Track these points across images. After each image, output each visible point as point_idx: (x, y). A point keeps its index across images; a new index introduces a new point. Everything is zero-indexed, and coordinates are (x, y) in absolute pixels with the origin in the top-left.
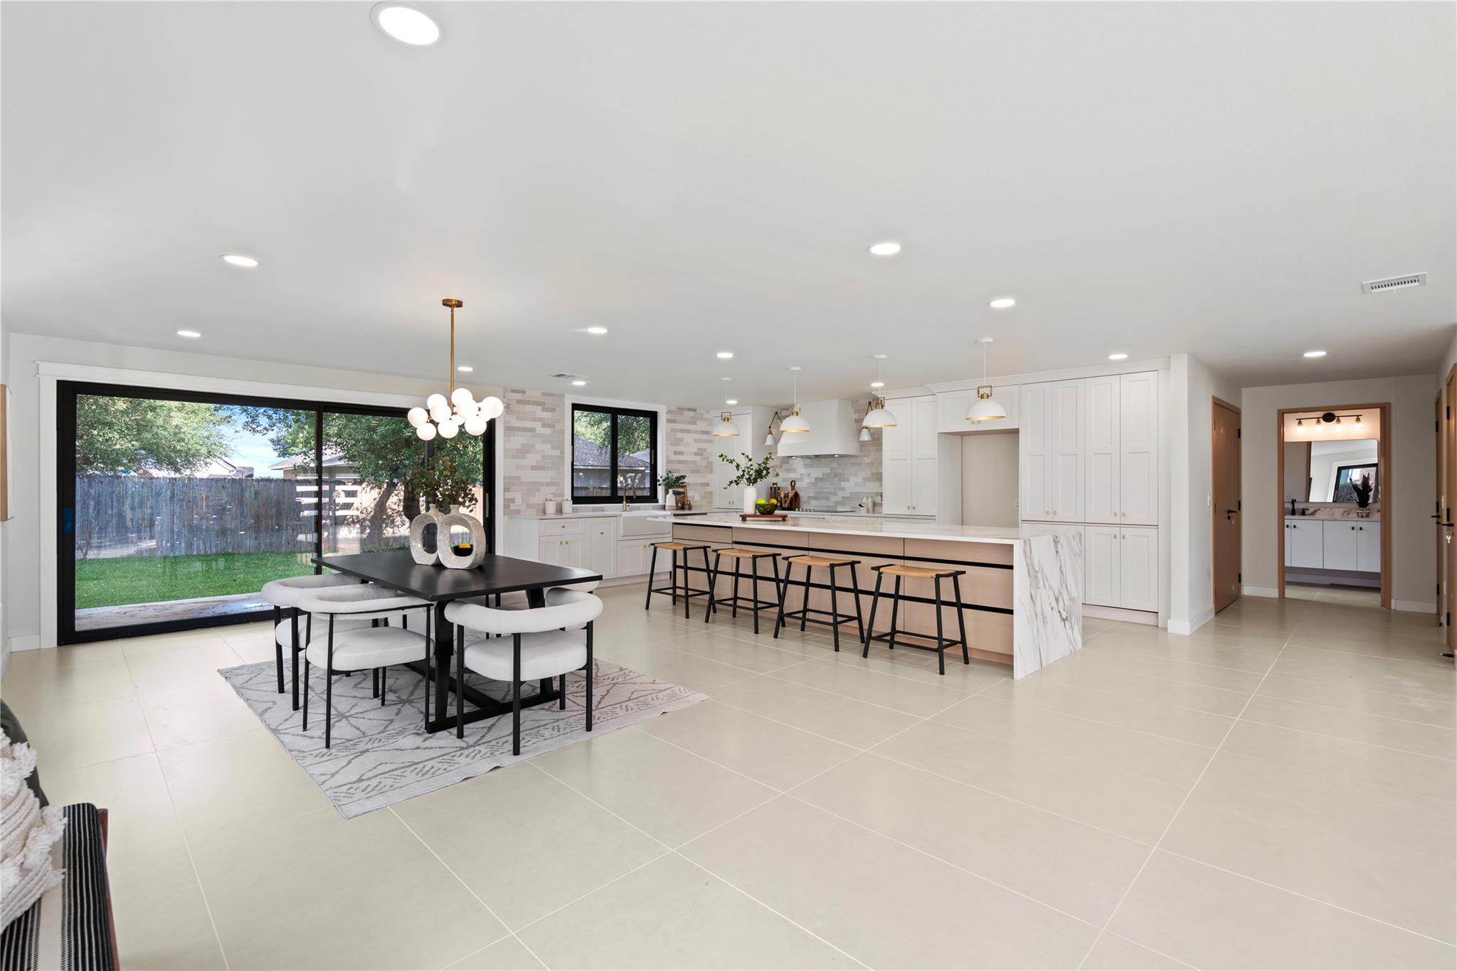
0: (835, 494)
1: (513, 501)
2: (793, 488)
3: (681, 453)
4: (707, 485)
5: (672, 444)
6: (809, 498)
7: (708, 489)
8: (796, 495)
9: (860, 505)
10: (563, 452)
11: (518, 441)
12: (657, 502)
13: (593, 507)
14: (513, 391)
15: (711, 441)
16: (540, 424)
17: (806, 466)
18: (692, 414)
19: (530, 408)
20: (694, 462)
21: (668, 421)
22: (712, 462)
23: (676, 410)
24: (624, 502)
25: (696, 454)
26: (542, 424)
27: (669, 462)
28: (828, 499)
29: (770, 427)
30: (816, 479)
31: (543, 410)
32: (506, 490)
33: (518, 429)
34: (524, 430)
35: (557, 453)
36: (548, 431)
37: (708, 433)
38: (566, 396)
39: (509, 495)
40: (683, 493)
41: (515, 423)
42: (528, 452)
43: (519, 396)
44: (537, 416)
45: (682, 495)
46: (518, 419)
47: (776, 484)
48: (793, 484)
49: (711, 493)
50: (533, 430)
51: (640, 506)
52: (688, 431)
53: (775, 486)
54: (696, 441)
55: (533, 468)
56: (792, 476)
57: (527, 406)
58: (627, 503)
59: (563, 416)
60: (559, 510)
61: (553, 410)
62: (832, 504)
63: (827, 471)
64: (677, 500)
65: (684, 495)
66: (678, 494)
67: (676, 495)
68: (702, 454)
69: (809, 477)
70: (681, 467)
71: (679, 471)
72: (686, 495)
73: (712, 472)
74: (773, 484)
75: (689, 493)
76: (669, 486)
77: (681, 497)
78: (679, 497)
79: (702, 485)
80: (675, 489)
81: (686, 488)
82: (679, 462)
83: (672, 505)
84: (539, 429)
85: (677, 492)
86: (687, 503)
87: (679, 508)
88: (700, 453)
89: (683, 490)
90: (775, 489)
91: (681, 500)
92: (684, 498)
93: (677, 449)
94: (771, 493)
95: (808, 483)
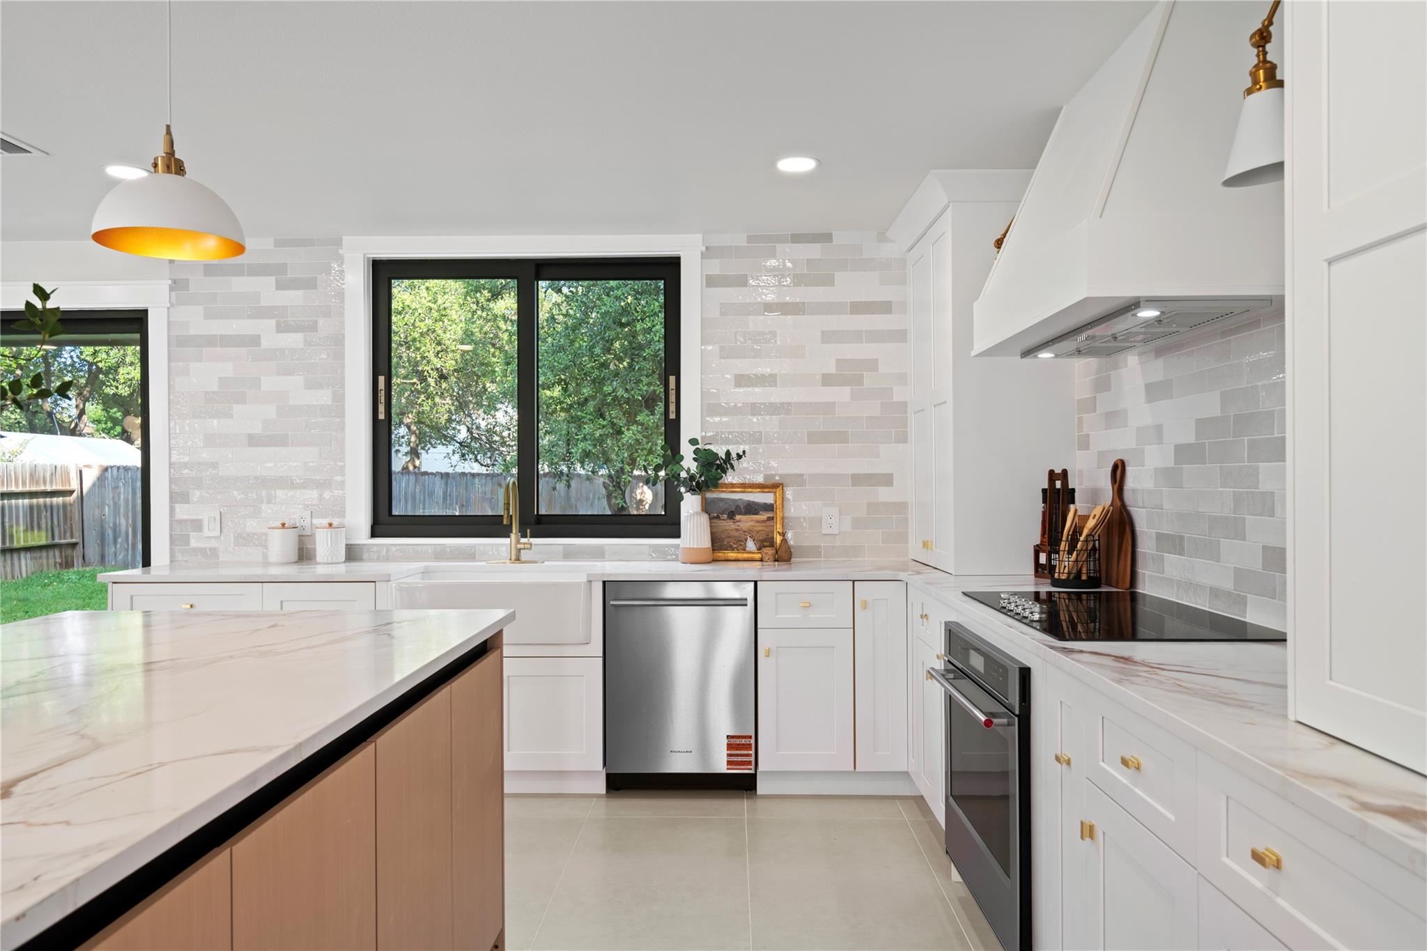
0: (1236, 530)
1: (197, 526)
2: (1119, 491)
3: (769, 380)
4: (887, 480)
5: (726, 353)
7: (884, 494)
8: (1121, 526)
10: (339, 398)
11: (210, 372)
15: (900, 336)
16: (272, 323)
18: (814, 251)
20: (828, 407)
21: (711, 281)
22: (903, 406)
23: (744, 243)
24: (513, 536)
25: (827, 380)
26: (278, 324)
27: (710, 408)
28: (1214, 553)
30: (1179, 448)
31: (280, 286)
32: (179, 497)
33: (211, 341)
34: (226, 341)
35: (323, 397)
36: (294, 340)
37: (885, 307)
38: (346, 240)
39: (182, 512)
40: (769, 508)
41: (203, 326)
42: (240, 399)
44: (264, 303)
45: (763, 516)
46: (209, 315)
47: (1065, 476)
48: (1119, 472)
49: (901, 507)
50: (254, 341)
51: (601, 547)
52: (799, 308)
53: (1059, 485)
54: (828, 337)
55: (253, 441)
56: (1118, 443)
57: (234, 279)
58: (524, 536)
61: (310, 284)
62: (1228, 584)
63: (1216, 411)
64: (737, 530)
65: (770, 515)
66: (743, 511)
67: (731, 515)
68: (858, 380)
69: (1160, 443)
70: (769, 424)
71: (756, 438)
72: (779, 514)
73: (903, 438)
74: (1052, 476)
75: (797, 506)
76: (697, 487)
77: (758, 522)
78: (745, 521)
79: (859, 480)
80: (724, 496)
81: (779, 491)
82: (755, 409)
83: (699, 546)
84: (271, 338)
85: (740, 504)
86: (778, 539)
87: (745, 556)
88: (847, 375)
89: (768, 498)
90: (1057, 499)
91: (758, 532)
92: (771, 523)
93: (749, 366)
94: (1043, 514)
95: (1157, 470)
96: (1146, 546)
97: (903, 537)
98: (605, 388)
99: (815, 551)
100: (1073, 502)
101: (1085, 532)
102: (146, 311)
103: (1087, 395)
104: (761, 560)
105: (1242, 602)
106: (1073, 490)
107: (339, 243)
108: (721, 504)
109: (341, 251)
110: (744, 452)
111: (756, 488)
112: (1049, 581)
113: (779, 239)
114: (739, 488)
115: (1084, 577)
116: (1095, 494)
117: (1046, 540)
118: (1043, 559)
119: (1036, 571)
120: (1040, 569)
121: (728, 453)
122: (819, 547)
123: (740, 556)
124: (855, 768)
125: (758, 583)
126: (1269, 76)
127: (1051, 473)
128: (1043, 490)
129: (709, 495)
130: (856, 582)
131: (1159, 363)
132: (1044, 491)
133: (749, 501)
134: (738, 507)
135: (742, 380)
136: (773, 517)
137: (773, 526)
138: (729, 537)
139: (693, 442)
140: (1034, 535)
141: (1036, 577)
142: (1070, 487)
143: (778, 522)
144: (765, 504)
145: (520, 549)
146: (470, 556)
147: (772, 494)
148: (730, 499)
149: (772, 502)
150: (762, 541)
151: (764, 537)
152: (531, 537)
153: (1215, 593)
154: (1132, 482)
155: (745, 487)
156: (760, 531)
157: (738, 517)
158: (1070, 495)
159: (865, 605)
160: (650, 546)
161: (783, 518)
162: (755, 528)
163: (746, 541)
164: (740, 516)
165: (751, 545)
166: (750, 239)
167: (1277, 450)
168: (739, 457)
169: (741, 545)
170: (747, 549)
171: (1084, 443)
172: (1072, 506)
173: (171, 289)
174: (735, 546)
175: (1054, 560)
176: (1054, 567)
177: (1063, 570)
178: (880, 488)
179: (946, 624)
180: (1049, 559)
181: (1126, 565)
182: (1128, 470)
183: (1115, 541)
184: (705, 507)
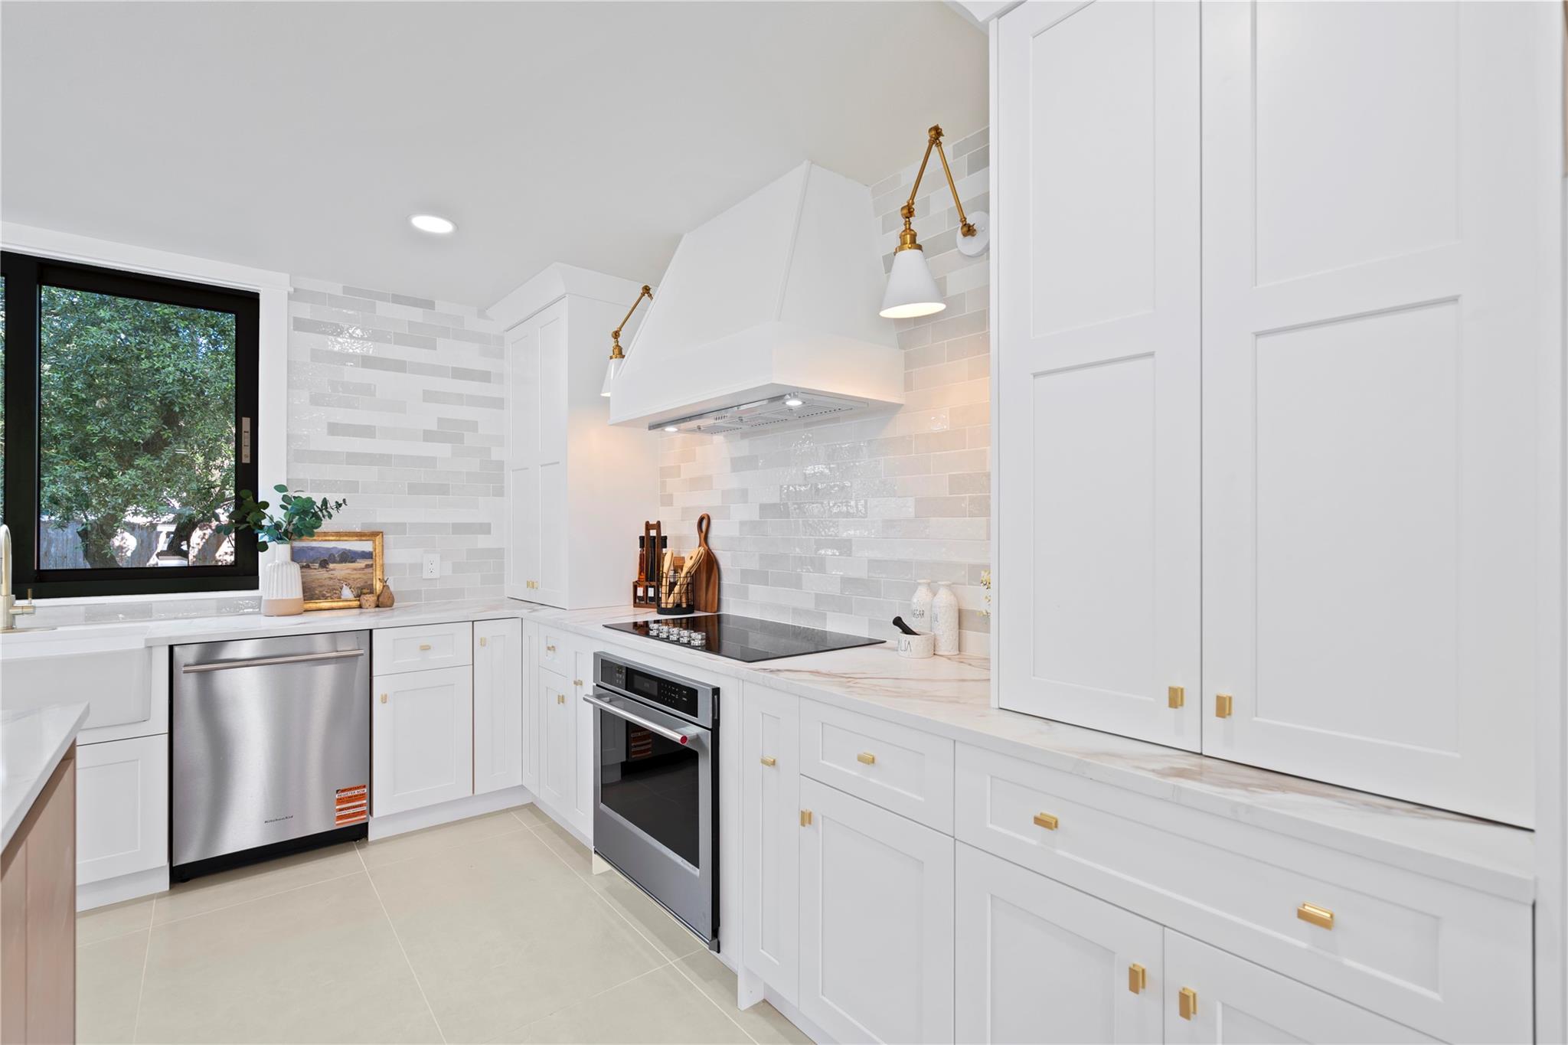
0: (819, 565)
2: (705, 538)
3: (367, 431)
4: (485, 529)
5: (318, 400)
6: (745, 574)
7: (483, 542)
8: (709, 565)
9: (898, 622)
12: (257, 588)
15: (498, 403)
17: (737, 465)
18: (417, 314)
20: (428, 462)
22: (500, 465)
23: (340, 293)
25: (428, 436)
27: (297, 455)
28: (796, 583)
29: (616, 335)
30: (763, 508)
37: (485, 377)
40: (367, 555)
45: (361, 564)
47: (658, 526)
48: (704, 525)
49: (498, 554)
52: (399, 366)
53: (653, 533)
54: (429, 396)
56: (703, 502)
62: (810, 605)
63: (797, 480)
64: (331, 578)
65: (369, 562)
66: (338, 559)
67: (324, 564)
68: (457, 439)
69: (746, 502)
71: (352, 486)
72: (379, 561)
73: (499, 492)
74: (648, 527)
75: (397, 555)
76: (282, 534)
77: (355, 569)
78: (340, 570)
79: (459, 528)
80: (314, 544)
81: (378, 539)
82: (353, 458)
83: (289, 597)
85: (334, 552)
86: (378, 586)
87: (341, 604)
88: (448, 432)
89: (366, 546)
90: (653, 545)
91: (354, 580)
92: (369, 570)
93: (341, 416)
94: (641, 556)
95: (742, 524)
96: (729, 578)
97: (500, 578)
98: (88, 427)
99: (415, 595)
100: (666, 547)
101: (685, 570)
103: (671, 463)
104: (360, 607)
105: (821, 617)
106: (666, 537)
108: (311, 553)
110: (344, 500)
111: (352, 536)
112: (656, 610)
113: (382, 297)
114: (333, 536)
115: (684, 605)
116: (679, 539)
117: (643, 577)
118: (640, 592)
119: (635, 602)
120: (637, 601)
121: (325, 502)
122: (419, 591)
123: (334, 605)
124: (473, 792)
125: (374, 631)
127: (647, 524)
128: (640, 537)
129: (298, 544)
130: (473, 623)
131: (745, 443)
132: (642, 539)
133: (345, 549)
134: (331, 555)
135: (334, 429)
136: (372, 564)
137: (372, 573)
138: (321, 586)
139: (280, 488)
140: (632, 572)
141: (634, 607)
142: (663, 535)
143: (378, 569)
144: (363, 552)
145: (14, 615)
147: (371, 542)
148: (324, 548)
149: (371, 549)
150: (362, 588)
151: (362, 584)
152: (34, 598)
153: (796, 611)
154: (718, 531)
155: (339, 535)
156: (357, 579)
157: (331, 566)
158: (663, 541)
159: (483, 643)
160: (218, 600)
161: (383, 565)
162: (352, 576)
163: (341, 589)
164: (335, 565)
165: (347, 593)
166: (347, 290)
168: (339, 505)
169: (336, 593)
170: (343, 597)
171: (667, 500)
172: (664, 550)
174: (329, 595)
175: (651, 592)
176: (652, 599)
177: (668, 601)
178: (479, 536)
179: (596, 655)
180: (646, 592)
181: (714, 594)
182: (713, 522)
183: (704, 576)
184: (295, 556)
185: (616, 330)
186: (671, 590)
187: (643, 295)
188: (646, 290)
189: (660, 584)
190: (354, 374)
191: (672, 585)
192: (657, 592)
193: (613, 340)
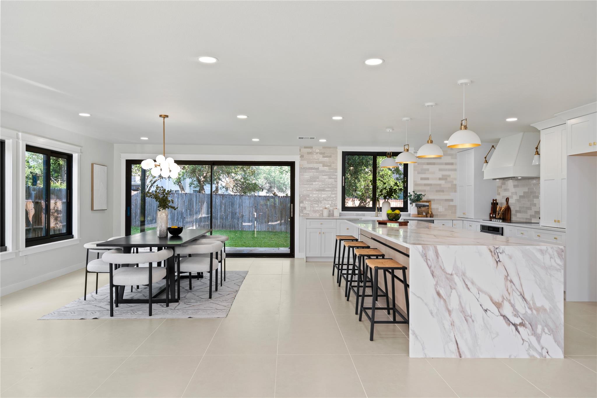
0: (530, 209)
1: (305, 208)
2: (507, 203)
3: (427, 179)
4: (452, 200)
5: (419, 173)
6: (516, 212)
7: (451, 203)
8: (508, 209)
10: (335, 181)
11: (307, 176)
12: (408, 212)
13: (356, 213)
14: (305, 147)
15: (455, 170)
16: (321, 165)
17: (515, 186)
19: (315, 156)
20: (440, 185)
22: (456, 185)
24: (376, 211)
25: (440, 179)
26: (323, 165)
27: (416, 185)
28: (526, 212)
30: (520, 196)
31: (324, 157)
32: (301, 202)
33: (308, 168)
34: (312, 168)
35: (333, 181)
36: (326, 168)
37: (452, 164)
38: (338, 147)
39: (302, 205)
40: (428, 206)
41: (306, 165)
42: (314, 181)
43: (309, 150)
44: (320, 160)
45: (427, 208)
46: (308, 163)
47: (496, 200)
48: (507, 200)
49: (455, 206)
50: (317, 169)
53: (495, 202)
54: (440, 170)
55: (317, 190)
56: (507, 194)
57: (313, 155)
59: (337, 160)
60: (331, 214)
61: (330, 157)
62: (529, 217)
63: (527, 191)
64: (421, 211)
65: (428, 207)
67: (420, 207)
68: (446, 179)
69: (516, 195)
70: (427, 188)
71: (425, 191)
72: (430, 207)
74: (493, 200)
75: (434, 206)
76: (413, 201)
78: (423, 209)
79: (446, 200)
80: (418, 203)
81: (430, 202)
82: (425, 185)
83: (414, 213)
84: (321, 168)
85: (422, 205)
86: (430, 213)
87: (423, 216)
88: (444, 178)
89: (427, 204)
90: (494, 204)
91: (426, 211)
92: (428, 209)
93: (423, 176)
94: (492, 207)
95: (516, 200)
96: (513, 212)
97: (455, 213)
99: (437, 215)
100: (498, 205)
101: (502, 210)
102: (294, 162)
103: (500, 185)
104: (427, 217)
105: (531, 219)
106: (498, 203)
107: (336, 148)
108: (418, 205)
109: (337, 150)
111: (426, 202)
114: (423, 202)
115: (502, 218)
116: (502, 204)
117: (492, 212)
118: (491, 215)
119: (490, 218)
122: (438, 214)
123: (422, 216)
125: (434, 221)
126: (538, 153)
127: (493, 199)
129: (416, 203)
130: (453, 221)
131: (516, 182)
132: (492, 203)
133: (424, 204)
134: (421, 206)
135: (422, 179)
139: (414, 192)
142: (497, 202)
146: (364, 215)
148: (420, 204)
150: (427, 213)
153: (526, 219)
154: (510, 201)
157: (421, 208)
161: (431, 208)
163: (423, 213)
167: (538, 197)
168: (424, 195)
171: (499, 194)
173: (300, 157)
174: (421, 214)
175: (494, 216)
176: (494, 217)
177: (498, 217)
178: (451, 202)
179: (481, 225)
180: (493, 215)
181: (509, 216)
182: (510, 199)
183: (507, 212)
184: (416, 205)
185: (485, 157)
186: (498, 215)
187: (492, 148)
188: (493, 146)
189: (496, 213)
190: (426, 167)
191: (499, 214)
192: (495, 216)
193: (485, 159)
